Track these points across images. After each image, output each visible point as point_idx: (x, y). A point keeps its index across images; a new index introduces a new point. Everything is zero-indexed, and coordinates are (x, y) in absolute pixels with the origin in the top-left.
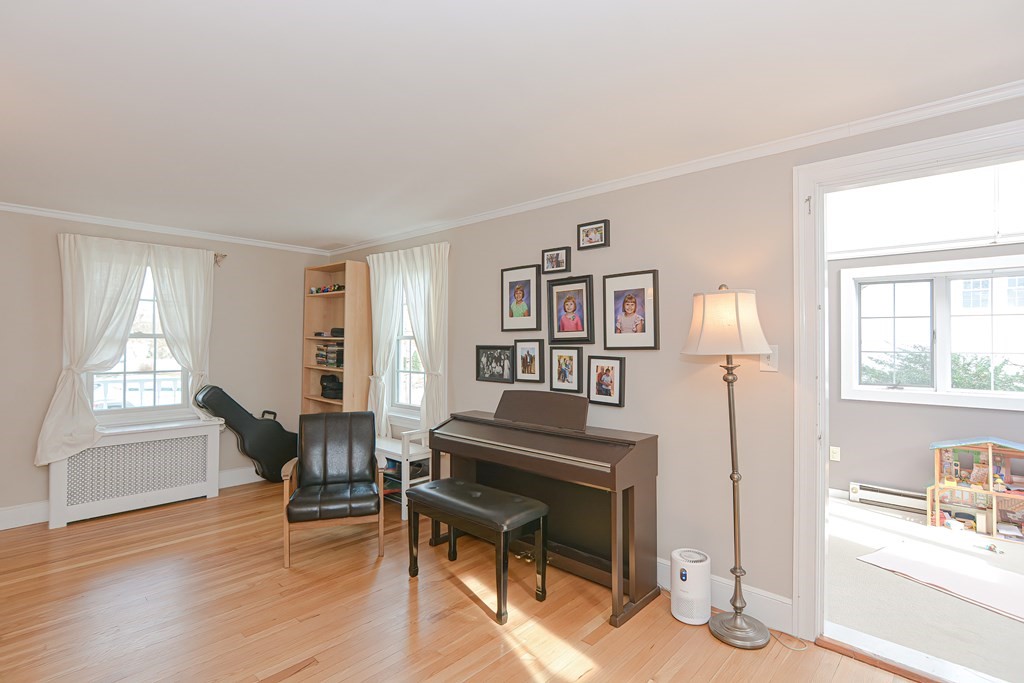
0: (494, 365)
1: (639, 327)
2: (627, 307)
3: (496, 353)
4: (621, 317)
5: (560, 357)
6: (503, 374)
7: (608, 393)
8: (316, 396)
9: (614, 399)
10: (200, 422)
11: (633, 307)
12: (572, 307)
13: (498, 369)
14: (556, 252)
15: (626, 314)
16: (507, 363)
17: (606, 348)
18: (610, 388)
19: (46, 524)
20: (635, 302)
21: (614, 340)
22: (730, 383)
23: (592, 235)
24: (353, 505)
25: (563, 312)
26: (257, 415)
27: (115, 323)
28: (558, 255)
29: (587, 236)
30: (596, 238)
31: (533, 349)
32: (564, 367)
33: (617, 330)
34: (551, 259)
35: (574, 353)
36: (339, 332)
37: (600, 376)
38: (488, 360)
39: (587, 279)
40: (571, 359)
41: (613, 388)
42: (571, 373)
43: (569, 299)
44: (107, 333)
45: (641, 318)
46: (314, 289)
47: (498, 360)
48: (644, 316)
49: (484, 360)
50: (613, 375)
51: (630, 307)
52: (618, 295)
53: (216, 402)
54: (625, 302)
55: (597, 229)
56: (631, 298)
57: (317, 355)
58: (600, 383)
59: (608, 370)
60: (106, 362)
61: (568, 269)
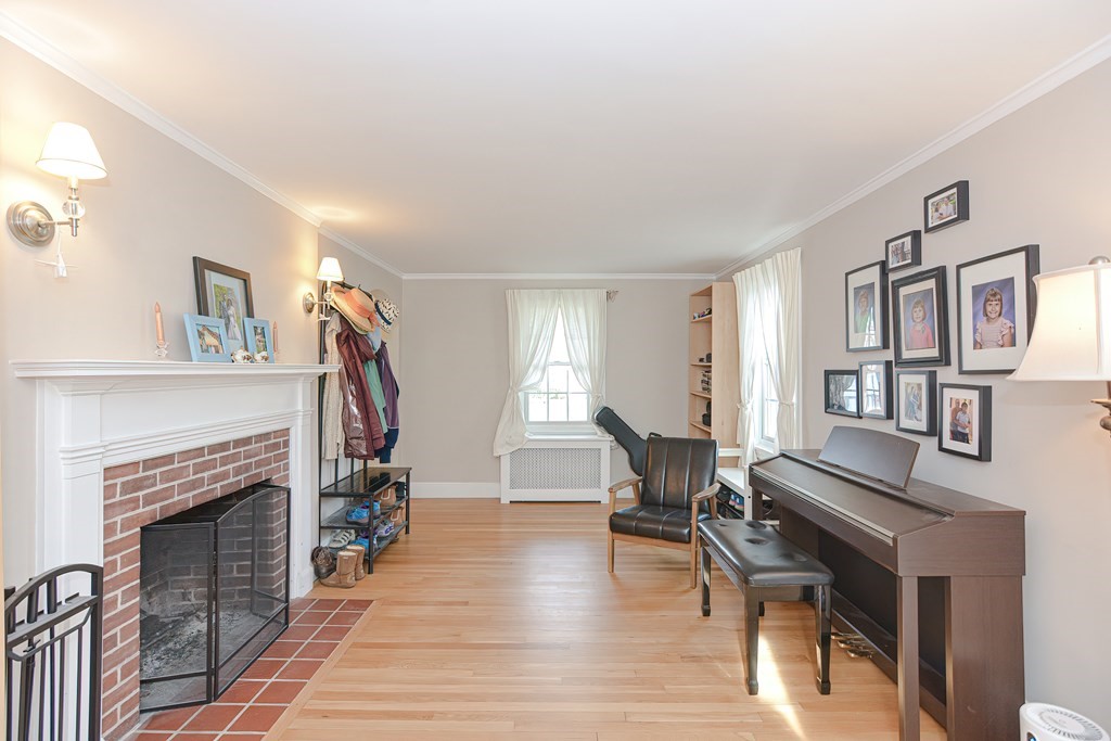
0: (842, 394)
1: (1007, 338)
2: (989, 309)
4: (982, 324)
7: (964, 438)
8: (698, 422)
9: (972, 448)
10: (596, 437)
11: (998, 308)
12: (921, 314)
14: (900, 241)
15: (989, 319)
17: (962, 372)
18: (967, 431)
19: (500, 499)
20: (1001, 300)
21: (974, 359)
23: (943, 209)
24: (665, 528)
25: (911, 322)
26: (645, 437)
27: (538, 357)
28: (903, 243)
29: (937, 210)
30: (949, 210)
32: (912, 399)
33: (977, 345)
34: (895, 253)
36: (709, 357)
37: (955, 413)
38: (836, 388)
39: (940, 274)
40: (920, 388)
41: (971, 431)
42: (920, 407)
43: (918, 303)
44: (535, 362)
45: (1009, 324)
46: (696, 315)
48: (1014, 322)
49: (833, 388)
50: (971, 412)
51: (993, 308)
52: (977, 291)
53: (607, 420)
54: (987, 300)
55: (948, 197)
56: (994, 295)
57: (703, 381)
58: (955, 422)
59: (964, 404)
60: (534, 384)
61: (917, 260)
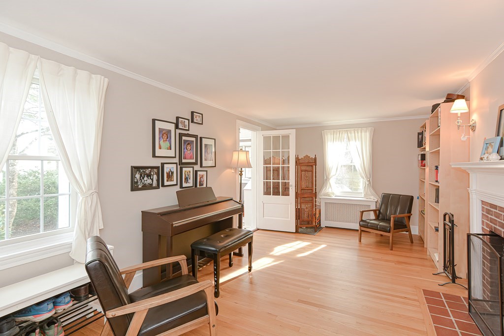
0: (146, 178)
1: (211, 159)
2: (208, 151)
3: (148, 171)
4: (206, 154)
5: (185, 171)
6: (152, 184)
7: (203, 185)
11: (210, 151)
12: (190, 148)
13: (149, 181)
14: (184, 120)
15: (208, 153)
16: (155, 177)
17: (202, 167)
18: (203, 183)
22: (241, 176)
25: (186, 150)
28: (185, 122)
30: (199, 120)
31: (173, 168)
32: (187, 176)
33: (205, 160)
34: (182, 122)
35: (191, 169)
37: (200, 178)
38: (141, 176)
39: (196, 136)
40: (190, 172)
42: (190, 179)
43: (189, 144)
47: (149, 176)
48: (212, 155)
49: (138, 176)
50: (204, 177)
54: (207, 149)
58: (200, 182)
59: (202, 176)
